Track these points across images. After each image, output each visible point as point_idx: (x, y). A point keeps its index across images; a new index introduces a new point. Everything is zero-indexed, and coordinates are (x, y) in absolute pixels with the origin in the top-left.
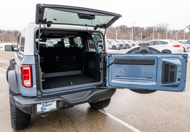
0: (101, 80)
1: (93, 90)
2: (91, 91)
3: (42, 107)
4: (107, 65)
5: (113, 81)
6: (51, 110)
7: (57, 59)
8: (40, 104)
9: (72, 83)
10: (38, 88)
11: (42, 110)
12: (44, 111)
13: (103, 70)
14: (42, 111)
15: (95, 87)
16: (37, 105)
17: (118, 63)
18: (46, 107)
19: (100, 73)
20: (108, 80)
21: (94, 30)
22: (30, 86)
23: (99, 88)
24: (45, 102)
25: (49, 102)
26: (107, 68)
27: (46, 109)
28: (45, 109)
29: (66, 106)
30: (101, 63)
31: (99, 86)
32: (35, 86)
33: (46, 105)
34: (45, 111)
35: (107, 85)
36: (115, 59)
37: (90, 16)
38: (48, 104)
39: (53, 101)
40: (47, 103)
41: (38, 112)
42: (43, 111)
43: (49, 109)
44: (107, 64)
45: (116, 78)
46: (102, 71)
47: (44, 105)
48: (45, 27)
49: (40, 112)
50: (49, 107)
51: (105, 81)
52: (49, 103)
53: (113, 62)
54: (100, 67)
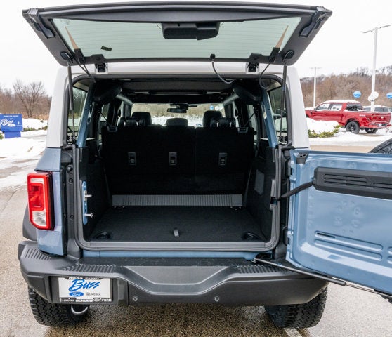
0: (273, 238)
1: (234, 264)
2: (226, 267)
3: (73, 286)
4: (292, 189)
5: (306, 248)
6: (96, 300)
7: (173, 158)
8: (67, 277)
9: (176, 234)
10: (66, 237)
11: (71, 294)
12: (77, 298)
13: (279, 203)
14: (71, 298)
15: (248, 257)
16: (59, 279)
17: (326, 184)
18: (81, 290)
19: (271, 211)
20: (291, 241)
21: (250, 71)
22: (45, 226)
23: (258, 263)
24: (80, 276)
25: (90, 277)
26: (291, 198)
27: (82, 294)
28: (79, 293)
29: (135, 299)
30: (273, 182)
31: (261, 255)
32: (59, 228)
33: (84, 284)
34: (79, 299)
35: (288, 259)
36: (316, 172)
37: (194, 26)
38: (87, 281)
39: (100, 278)
40: (84, 279)
41: (63, 298)
42: (75, 299)
43: (91, 297)
44: (292, 184)
45: (316, 240)
46: (275, 209)
47: (78, 282)
48: (87, 72)
49: (67, 298)
50: (91, 290)
51: (283, 240)
52: (91, 281)
53: (310, 181)
54: (272, 195)
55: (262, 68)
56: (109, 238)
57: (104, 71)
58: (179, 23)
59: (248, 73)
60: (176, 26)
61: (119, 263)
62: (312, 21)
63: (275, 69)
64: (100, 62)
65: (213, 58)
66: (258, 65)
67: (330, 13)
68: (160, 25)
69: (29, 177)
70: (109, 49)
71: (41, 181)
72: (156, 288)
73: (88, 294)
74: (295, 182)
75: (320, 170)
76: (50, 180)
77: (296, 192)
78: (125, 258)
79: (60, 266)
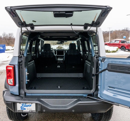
0: (93, 88)
1: (79, 98)
2: (77, 99)
3: (22, 106)
5: (105, 92)
6: (30, 111)
8: (20, 103)
9: (59, 87)
10: (20, 88)
11: (21, 109)
12: (24, 110)
13: (95, 76)
14: (21, 111)
15: (84, 95)
16: (17, 103)
17: (112, 69)
18: (25, 108)
19: (93, 79)
20: (100, 90)
22: (12, 84)
23: (88, 98)
24: (24, 103)
25: (28, 103)
26: (99, 74)
27: (25, 109)
28: (24, 109)
29: (44, 111)
30: (93, 68)
31: (89, 95)
32: (17, 85)
33: (26, 105)
34: (24, 111)
35: (99, 96)
36: (108, 65)
37: (64, 13)
38: (27, 104)
39: (32, 103)
40: (26, 103)
41: (18, 111)
42: (23, 111)
43: (28, 110)
45: (108, 89)
46: (94, 78)
47: (24, 104)
49: (20, 111)
50: (28, 108)
51: (97, 89)
52: (28, 104)
53: (106, 68)
54: (93, 73)
55: (89, 28)
56: (35, 89)
57: (34, 30)
58: (59, 12)
59: (84, 30)
60: (58, 13)
61: (38, 98)
62: (105, 11)
63: (93, 29)
64: (32, 26)
65: (71, 25)
66: (87, 27)
67: (111, 8)
68: (53, 12)
69: (7, 67)
70: (35, 22)
71: (11, 68)
72: (51, 107)
73: (27, 109)
74: (101, 69)
75: (109, 64)
76: (14, 68)
77: (101, 72)
78: (41, 96)
79: (17, 99)
